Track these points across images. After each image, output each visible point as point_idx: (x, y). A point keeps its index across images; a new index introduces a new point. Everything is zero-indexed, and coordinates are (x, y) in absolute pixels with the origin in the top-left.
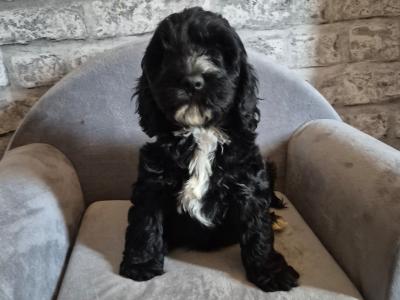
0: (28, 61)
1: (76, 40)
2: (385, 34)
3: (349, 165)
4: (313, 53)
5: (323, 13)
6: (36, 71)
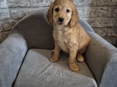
0: (16, 12)
1: (28, 7)
2: (107, 10)
3: (95, 45)
4: (89, 14)
5: (92, 4)
6: (18, 15)
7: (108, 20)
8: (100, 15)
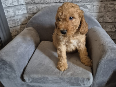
0: (31, 8)
1: (41, 3)
4: (98, 9)
8: (110, 9)
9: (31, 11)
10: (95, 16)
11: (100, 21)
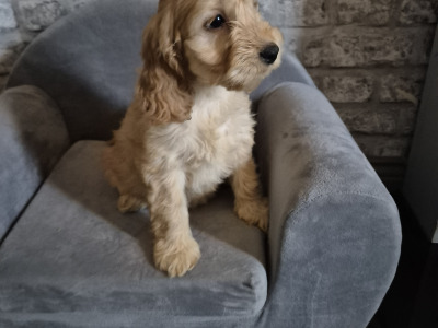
0: (33, 6)
4: (301, 13)
6: (41, 16)
7: (379, 39)
8: (348, 16)
9: (35, 18)
10: (291, 43)
11: (308, 62)
